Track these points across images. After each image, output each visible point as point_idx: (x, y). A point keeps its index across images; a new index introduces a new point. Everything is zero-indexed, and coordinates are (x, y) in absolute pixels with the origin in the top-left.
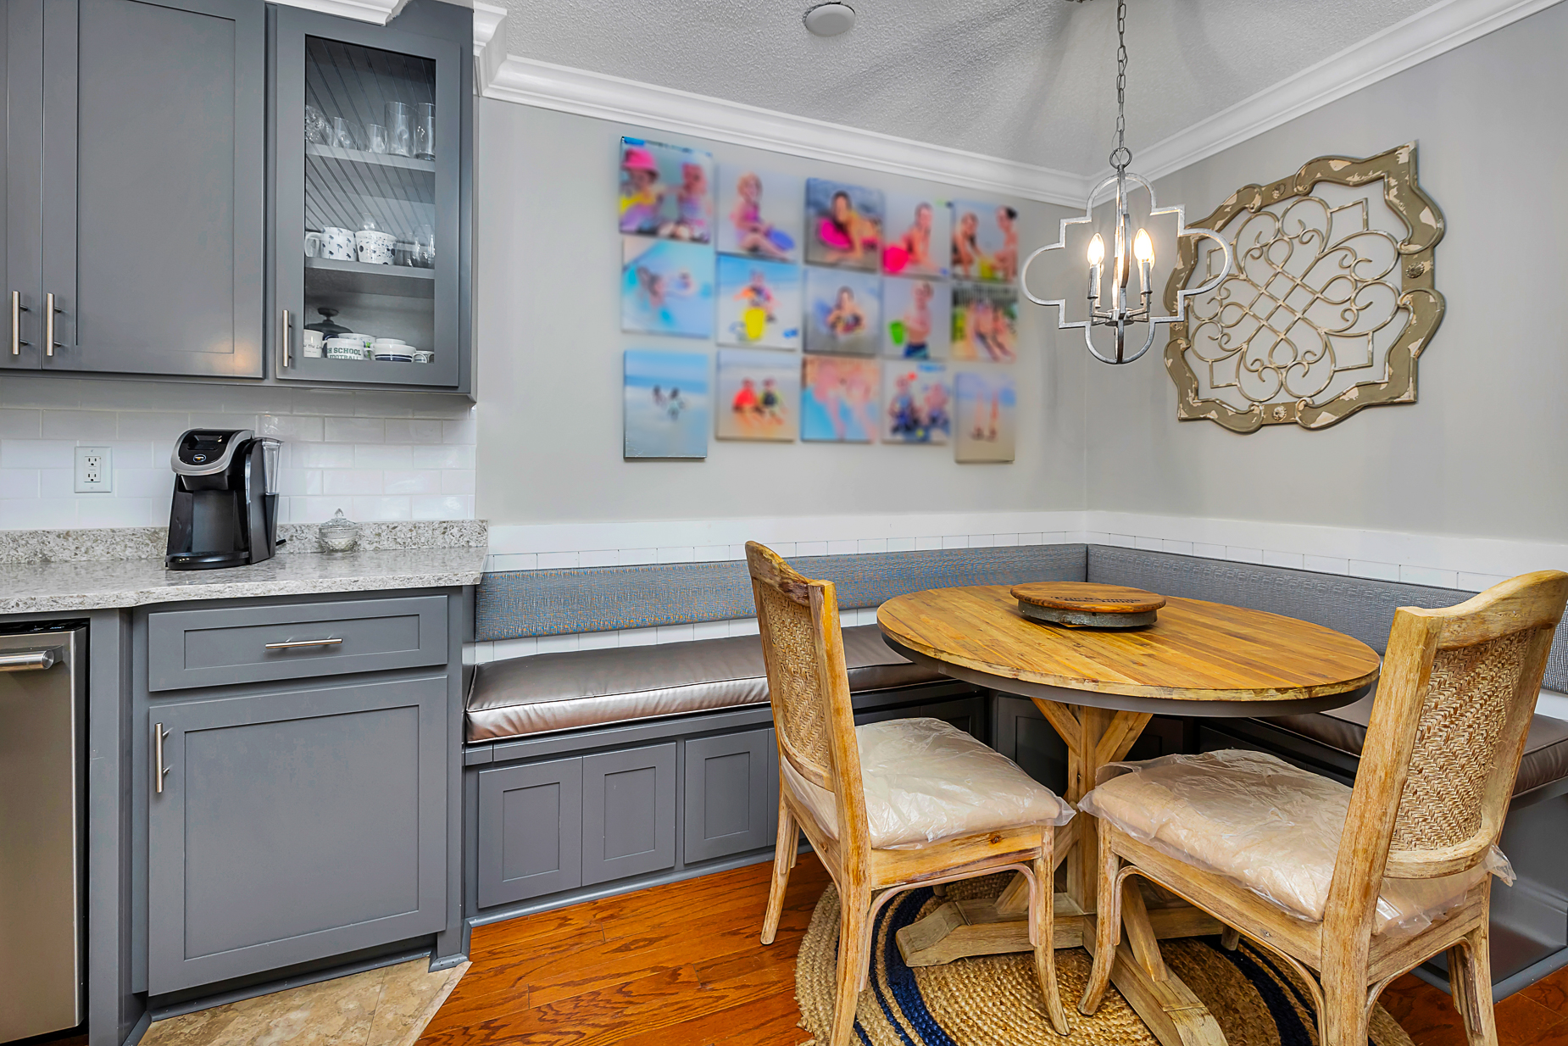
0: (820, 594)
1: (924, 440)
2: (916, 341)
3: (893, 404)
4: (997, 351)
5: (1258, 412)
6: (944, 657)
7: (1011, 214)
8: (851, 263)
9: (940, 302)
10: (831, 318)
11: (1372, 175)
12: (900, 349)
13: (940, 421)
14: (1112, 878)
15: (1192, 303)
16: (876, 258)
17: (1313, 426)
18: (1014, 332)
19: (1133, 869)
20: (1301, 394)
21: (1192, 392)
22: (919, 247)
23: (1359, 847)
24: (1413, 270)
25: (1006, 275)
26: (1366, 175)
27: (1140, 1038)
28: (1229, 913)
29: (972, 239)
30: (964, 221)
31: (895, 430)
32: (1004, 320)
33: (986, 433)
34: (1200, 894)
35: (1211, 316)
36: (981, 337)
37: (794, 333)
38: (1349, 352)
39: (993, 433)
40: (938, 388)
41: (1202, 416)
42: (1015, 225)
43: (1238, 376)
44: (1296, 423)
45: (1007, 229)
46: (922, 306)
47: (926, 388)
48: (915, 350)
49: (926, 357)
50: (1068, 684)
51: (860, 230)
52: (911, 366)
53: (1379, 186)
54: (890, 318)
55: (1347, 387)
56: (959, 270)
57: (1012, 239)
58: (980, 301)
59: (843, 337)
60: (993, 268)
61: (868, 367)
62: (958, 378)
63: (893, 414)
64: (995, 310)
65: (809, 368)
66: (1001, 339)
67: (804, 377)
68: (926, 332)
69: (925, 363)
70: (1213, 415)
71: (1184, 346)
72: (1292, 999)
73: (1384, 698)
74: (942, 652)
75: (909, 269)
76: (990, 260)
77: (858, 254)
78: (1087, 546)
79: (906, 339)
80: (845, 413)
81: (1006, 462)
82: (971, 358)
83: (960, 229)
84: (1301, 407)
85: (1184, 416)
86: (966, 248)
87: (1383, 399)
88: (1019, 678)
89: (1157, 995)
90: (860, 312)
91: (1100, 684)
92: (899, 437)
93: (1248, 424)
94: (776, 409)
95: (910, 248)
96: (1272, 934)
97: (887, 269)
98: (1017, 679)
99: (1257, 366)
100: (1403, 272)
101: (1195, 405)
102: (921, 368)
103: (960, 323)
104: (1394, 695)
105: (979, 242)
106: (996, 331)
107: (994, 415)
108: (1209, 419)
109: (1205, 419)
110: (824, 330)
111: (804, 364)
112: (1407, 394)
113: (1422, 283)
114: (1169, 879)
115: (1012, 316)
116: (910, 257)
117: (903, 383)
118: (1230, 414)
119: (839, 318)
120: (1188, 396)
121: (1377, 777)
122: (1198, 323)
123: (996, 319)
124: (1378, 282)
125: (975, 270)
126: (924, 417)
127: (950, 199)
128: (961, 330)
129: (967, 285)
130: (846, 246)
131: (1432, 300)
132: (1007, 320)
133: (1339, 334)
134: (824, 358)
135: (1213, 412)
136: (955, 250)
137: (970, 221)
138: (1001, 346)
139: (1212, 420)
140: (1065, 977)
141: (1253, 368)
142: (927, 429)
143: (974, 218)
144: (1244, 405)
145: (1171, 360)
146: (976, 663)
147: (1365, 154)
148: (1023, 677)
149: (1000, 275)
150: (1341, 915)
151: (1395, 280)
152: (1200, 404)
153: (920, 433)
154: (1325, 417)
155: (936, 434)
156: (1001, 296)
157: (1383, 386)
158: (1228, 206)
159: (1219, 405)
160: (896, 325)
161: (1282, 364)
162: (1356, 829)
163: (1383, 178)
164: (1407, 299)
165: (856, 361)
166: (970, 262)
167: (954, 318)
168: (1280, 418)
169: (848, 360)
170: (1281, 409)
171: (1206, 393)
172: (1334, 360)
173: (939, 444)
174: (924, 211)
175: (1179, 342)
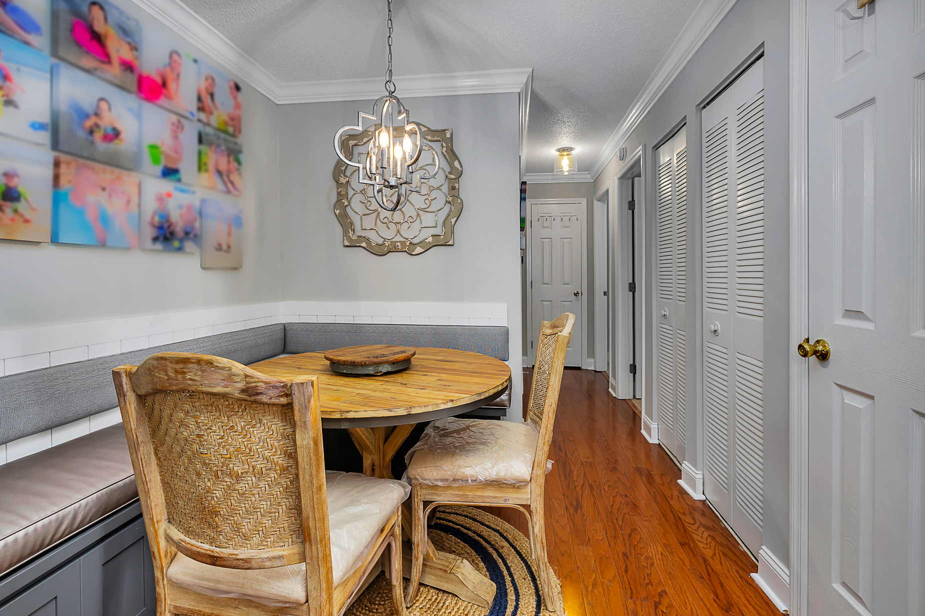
0: (310, 388)
1: (180, 249)
2: (171, 165)
3: (153, 218)
4: (230, 186)
5: (387, 245)
6: (351, 415)
7: (238, 88)
8: (109, 76)
9: (189, 137)
10: (89, 123)
11: (436, 138)
12: (158, 170)
13: (191, 236)
14: (422, 516)
15: (350, 180)
16: (131, 81)
17: (414, 253)
18: (240, 174)
19: (435, 504)
20: (407, 237)
21: (352, 231)
22: (172, 86)
23: (546, 441)
24: (453, 186)
25: (235, 131)
26: (434, 138)
27: (436, 597)
28: (489, 500)
29: (212, 95)
30: (207, 79)
31: (155, 239)
32: (234, 165)
33: (224, 247)
34: (474, 498)
35: (361, 189)
36: (220, 173)
37: (42, 127)
38: (428, 219)
39: (229, 247)
40: (189, 208)
41: (358, 245)
42: (240, 96)
43: (376, 225)
44: (406, 251)
45: (235, 98)
46: (176, 138)
47: (180, 207)
48: (170, 172)
49: (179, 180)
50: (439, 407)
51: (117, 48)
52: (166, 186)
53: (439, 144)
54: (148, 141)
55: (427, 235)
56: (203, 116)
57: (238, 106)
58: (219, 146)
59: (102, 147)
60: (226, 123)
61: (130, 180)
62: (203, 201)
63: (153, 225)
64: (229, 155)
65: (63, 169)
66: (232, 177)
67: (56, 178)
68: (179, 160)
69: (179, 185)
70: (364, 245)
71: (346, 203)
72: (465, 531)
73: (554, 373)
74: (348, 412)
75: (163, 101)
76: (225, 117)
77: (115, 70)
78: (284, 325)
79: (163, 162)
80: (105, 220)
81: (235, 269)
82: (212, 188)
83: (203, 85)
84: (408, 244)
85: (347, 244)
86: (207, 100)
87: (442, 243)
88: (411, 413)
89: (441, 567)
90: (120, 126)
91: (454, 402)
92: (159, 246)
93: (381, 251)
94: (21, 206)
95: (164, 84)
96: (509, 499)
97: (143, 95)
98: (410, 414)
99: (386, 220)
100: (449, 187)
101: (353, 238)
102: (176, 189)
103: (204, 159)
104: (558, 371)
105: (216, 97)
106: (229, 172)
107: (229, 234)
108: (362, 247)
109: (359, 246)
110: (81, 134)
111: (57, 164)
112: (451, 241)
113: (455, 192)
114: (457, 499)
115: (239, 162)
116: (164, 91)
117: (160, 199)
118: (373, 244)
119: (97, 125)
120: (349, 233)
121: (552, 408)
122: (354, 192)
123: (229, 162)
124: (438, 188)
125: (214, 120)
126: (179, 230)
127: (197, 58)
128: (205, 164)
129: (209, 130)
130: (106, 60)
131: (459, 201)
132: (235, 164)
133: (423, 210)
134: (81, 161)
135: (364, 243)
136: (199, 99)
137: (210, 81)
138: (232, 183)
139: (364, 248)
140: (385, 595)
141: (384, 221)
142: (181, 241)
143: (213, 80)
144: (380, 241)
145: (339, 211)
146: (379, 412)
147: (432, 128)
148: (414, 411)
149: (231, 130)
150: (539, 475)
151: (445, 189)
152: (356, 238)
153: (176, 244)
154: (419, 250)
155: (189, 246)
156: (232, 146)
157: (442, 237)
158: (370, 131)
159: (368, 240)
160: (153, 147)
161: (398, 221)
162: (544, 434)
163: (441, 141)
164: (450, 199)
165: (117, 171)
166: (211, 113)
167: (200, 153)
168: (398, 249)
169: (109, 168)
170: (399, 244)
171: (359, 233)
172: (421, 223)
173: (191, 253)
174: (175, 57)
175: (343, 201)
